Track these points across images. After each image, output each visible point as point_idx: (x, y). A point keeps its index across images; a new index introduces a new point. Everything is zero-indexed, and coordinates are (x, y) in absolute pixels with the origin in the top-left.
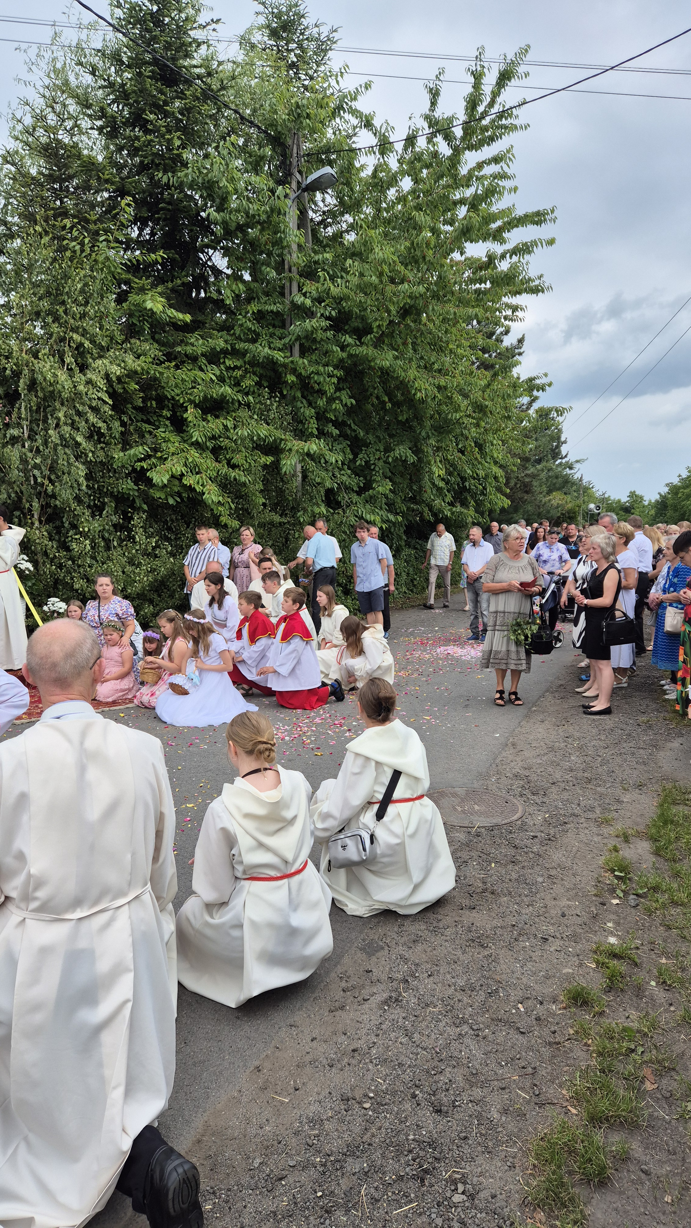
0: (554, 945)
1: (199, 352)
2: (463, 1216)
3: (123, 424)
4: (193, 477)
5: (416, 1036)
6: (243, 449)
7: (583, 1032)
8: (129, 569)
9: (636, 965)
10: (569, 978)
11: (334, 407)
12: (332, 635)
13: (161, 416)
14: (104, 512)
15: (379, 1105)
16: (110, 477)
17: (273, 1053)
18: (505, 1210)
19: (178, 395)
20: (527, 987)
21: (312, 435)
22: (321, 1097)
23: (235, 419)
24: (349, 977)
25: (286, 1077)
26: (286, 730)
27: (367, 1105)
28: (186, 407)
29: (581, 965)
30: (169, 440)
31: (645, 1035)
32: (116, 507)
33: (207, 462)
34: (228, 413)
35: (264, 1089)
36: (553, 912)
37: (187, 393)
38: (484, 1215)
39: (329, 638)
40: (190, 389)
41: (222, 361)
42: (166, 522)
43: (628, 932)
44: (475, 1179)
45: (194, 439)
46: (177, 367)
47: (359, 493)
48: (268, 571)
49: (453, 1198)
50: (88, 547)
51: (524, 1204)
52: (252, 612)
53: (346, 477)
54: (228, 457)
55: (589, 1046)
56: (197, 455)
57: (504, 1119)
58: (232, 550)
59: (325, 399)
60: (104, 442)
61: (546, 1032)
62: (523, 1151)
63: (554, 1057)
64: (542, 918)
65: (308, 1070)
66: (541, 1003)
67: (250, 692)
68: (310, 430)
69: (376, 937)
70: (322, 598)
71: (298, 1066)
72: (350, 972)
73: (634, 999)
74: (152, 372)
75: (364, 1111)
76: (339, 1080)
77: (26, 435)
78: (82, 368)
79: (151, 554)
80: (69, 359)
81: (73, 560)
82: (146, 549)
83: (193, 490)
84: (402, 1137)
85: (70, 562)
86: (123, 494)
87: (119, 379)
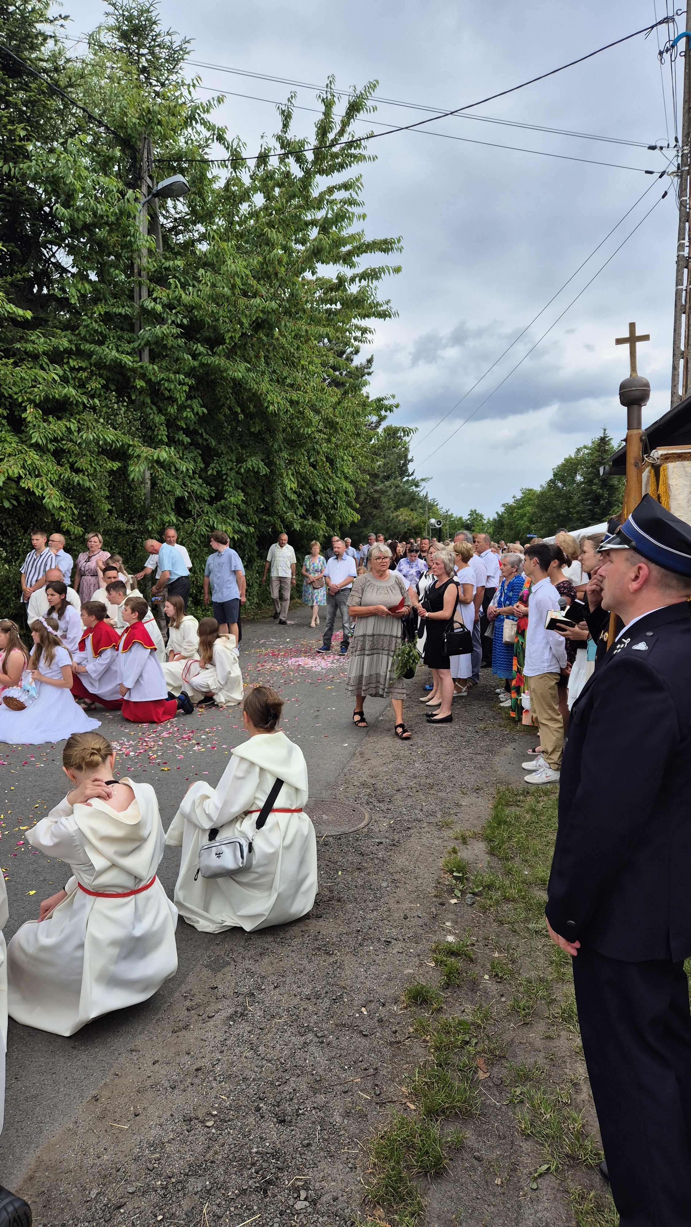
0: (397, 947)
1: (41, 350)
2: (305, 1222)
4: (32, 480)
5: (261, 1049)
6: (88, 453)
7: (422, 1029)
9: (472, 961)
10: (411, 978)
11: (185, 415)
12: (181, 646)
15: (222, 1121)
17: (112, 1080)
18: (346, 1211)
19: (16, 393)
20: (371, 991)
21: (161, 442)
22: (162, 1120)
23: (79, 422)
24: (193, 996)
25: (126, 1104)
26: (131, 746)
27: (210, 1124)
28: (26, 407)
29: (421, 965)
30: (5, 440)
31: (479, 1026)
33: (48, 465)
34: (72, 415)
35: (101, 1118)
36: (396, 915)
37: (26, 392)
38: (326, 1218)
39: (178, 649)
40: (29, 388)
41: (65, 361)
43: (465, 930)
44: (317, 1184)
45: (33, 441)
46: (15, 364)
47: (210, 503)
48: (113, 580)
49: (295, 1206)
51: (364, 1203)
52: (96, 622)
53: (197, 486)
54: (71, 460)
55: (427, 1042)
56: (37, 457)
57: (346, 1121)
58: (75, 557)
59: (175, 407)
61: (388, 1031)
62: (364, 1152)
63: (394, 1056)
64: (386, 922)
65: (150, 1094)
66: (384, 1005)
67: (93, 706)
68: (160, 437)
69: (222, 953)
70: (169, 609)
71: (139, 1091)
72: (195, 991)
73: (470, 993)
75: (206, 1129)
76: (181, 1102)
83: (32, 493)
84: (246, 1150)
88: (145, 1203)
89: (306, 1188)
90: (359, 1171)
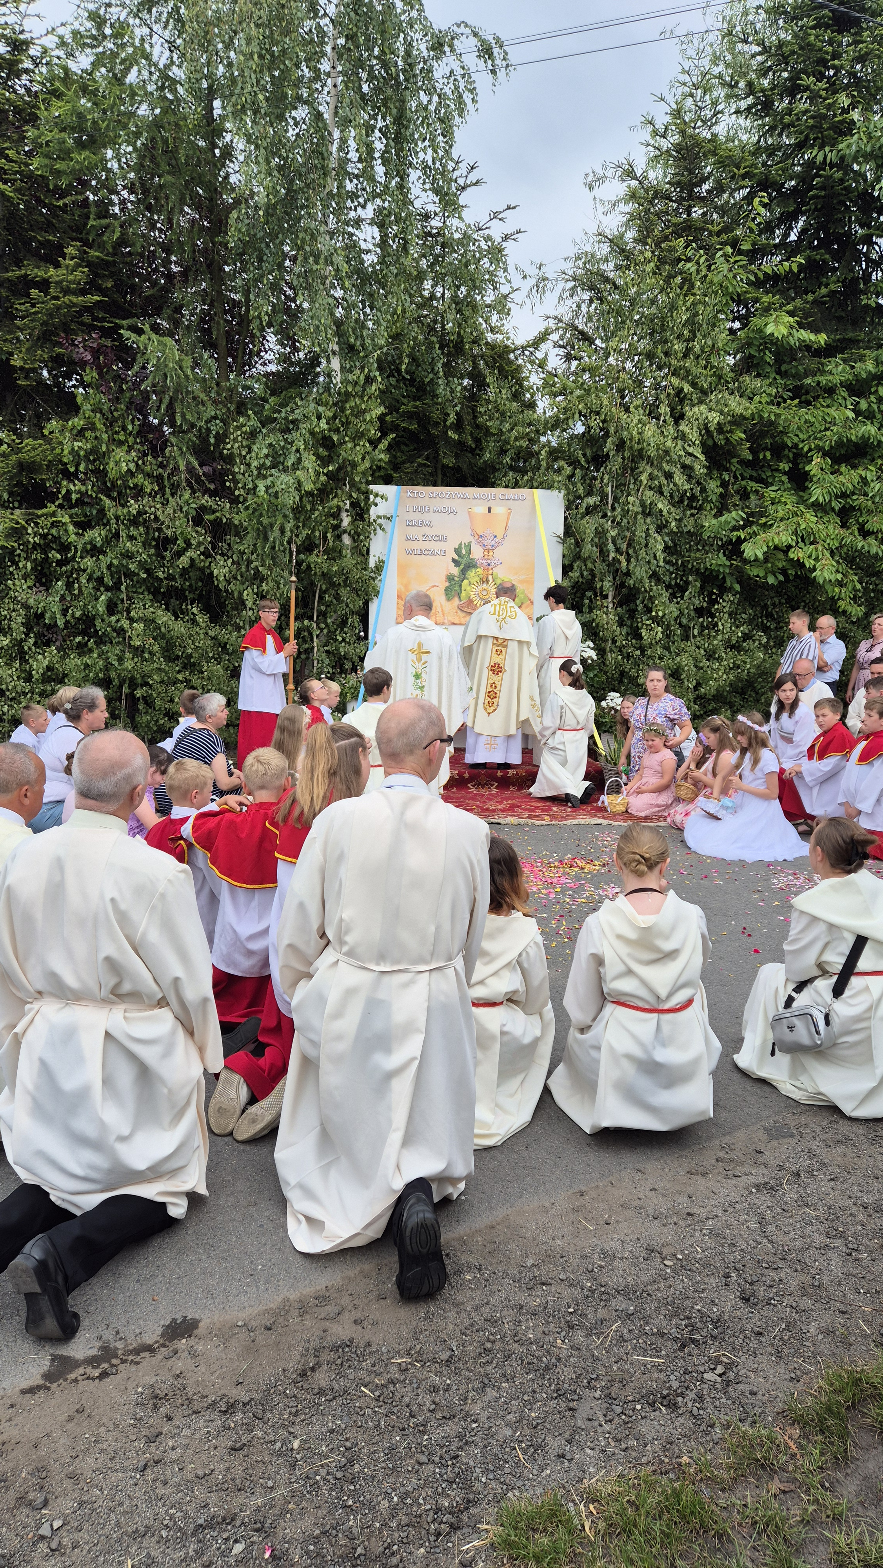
1: (839, 382)
3: (724, 484)
4: (805, 549)
5: (771, 1228)
8: (704, 663)
13: (777, 470)
14: (687, 593)
16: (698, 550)
17: (605, 1185)
18: (756, 1409)
19: (803, 442)
22: (628, 1239)
23: (879, 469)
24: (732, 1149)
25: (604, 1210)
27: (669, 1263)
28: (812, 457)
32: (702, 588)
33: (829, 529)
34: (873, 461)
35: (576, 1211)
37: (816, 438)
41: (873, 390)
42: (765, 606)
44: (744, 1371)
45: (812, 500)
49: (705, 1374)
50: (660, 635)
51: (784, 1414)
54: (861, 520)
57: (821, 1337)
60: (695, 508)
62: (820, 1374)
65: (630, 1213)
69: (793, 1124)
71: (622, 1206)
72: (737, 1146)
74: (766, 415)
75: (662, 1266)
76: (655, 1233)
77: (610, 503)
78: (678, 418)
79: (735, 647)
80: (664, 409)
81: (642, 649)
82: (729, 639)
83: (803, 565)
84: (688, 1303)
85: (638, 652)
86: (712, 571)
87: (720, 428)
88: (567, 1293)
89: (728, 1367)
90: (800, 1386)
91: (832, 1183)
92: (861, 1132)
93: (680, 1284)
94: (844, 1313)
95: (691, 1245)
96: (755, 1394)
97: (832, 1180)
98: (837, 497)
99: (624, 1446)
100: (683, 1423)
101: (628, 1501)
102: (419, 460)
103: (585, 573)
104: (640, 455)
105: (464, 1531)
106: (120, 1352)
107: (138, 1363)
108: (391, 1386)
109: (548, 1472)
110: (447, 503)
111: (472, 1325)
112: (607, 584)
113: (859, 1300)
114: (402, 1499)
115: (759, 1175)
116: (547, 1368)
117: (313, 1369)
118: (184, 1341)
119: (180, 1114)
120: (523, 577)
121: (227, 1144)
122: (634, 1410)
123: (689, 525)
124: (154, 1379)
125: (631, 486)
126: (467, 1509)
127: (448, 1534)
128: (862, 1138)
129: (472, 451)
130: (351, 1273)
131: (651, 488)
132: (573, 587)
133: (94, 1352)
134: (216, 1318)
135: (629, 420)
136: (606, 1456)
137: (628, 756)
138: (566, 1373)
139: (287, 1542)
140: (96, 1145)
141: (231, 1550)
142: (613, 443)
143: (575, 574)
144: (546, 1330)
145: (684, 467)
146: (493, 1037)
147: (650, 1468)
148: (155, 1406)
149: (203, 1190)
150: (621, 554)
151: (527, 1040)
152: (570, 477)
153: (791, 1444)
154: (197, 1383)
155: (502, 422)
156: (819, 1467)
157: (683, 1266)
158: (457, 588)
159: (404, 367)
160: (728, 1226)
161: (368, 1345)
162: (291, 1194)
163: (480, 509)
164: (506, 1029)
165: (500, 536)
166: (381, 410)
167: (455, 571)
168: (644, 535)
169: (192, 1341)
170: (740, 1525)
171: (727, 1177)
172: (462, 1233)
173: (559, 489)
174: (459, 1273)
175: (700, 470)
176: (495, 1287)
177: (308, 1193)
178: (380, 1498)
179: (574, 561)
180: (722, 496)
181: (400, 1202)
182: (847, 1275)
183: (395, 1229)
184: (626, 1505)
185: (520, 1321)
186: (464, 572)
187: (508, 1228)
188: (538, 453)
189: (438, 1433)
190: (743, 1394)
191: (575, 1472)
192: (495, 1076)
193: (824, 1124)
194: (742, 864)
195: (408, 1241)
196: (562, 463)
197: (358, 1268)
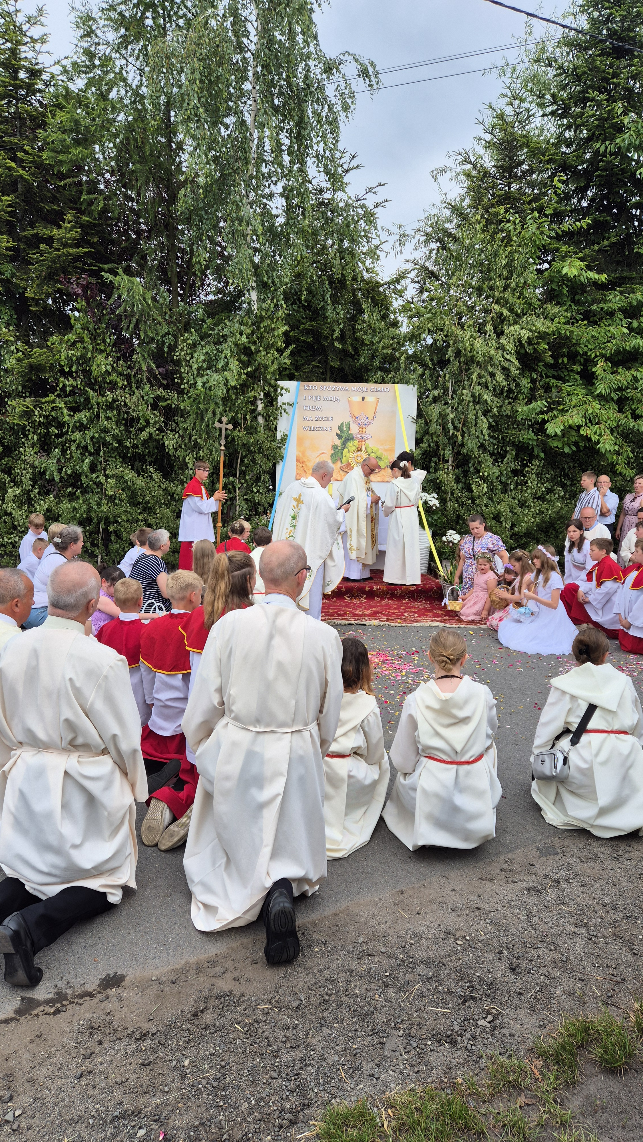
1: (617, 308)
3: (533, 381)
4: (592, 428)
5: (535, 920)
8: (518, 510)
13: (572, 371)
14: (505, 459)
16: (514, 428)
17: (420, 887)
19: (591, 350)
22: (432, 925)
24: (512, 863)
25: (417, 904)
27: (459, 942)
28: (598, 361)
30: (573, 393)
32: (517, 455)
33: (609, 413)
35: (397, 904)
37: (600, 348)
40: (604, 343)
41: (642, 313)
42: (563, 469)
44: (507, 1019)
45: (597, 392)
46: (593, 323)
49: (479, 1021)
50: (485, 489)
51: (531, 1050)
54: (633, 407)
56: (598, 406)
57: (564, 997)
58: (622, 497)
60: (512, 398)
65: (435, 907)
69: (558, 845)
71: (430, 901)
72: (517, 861)
74: (563, 332)
75: (455, 945)
76: (451, 921)
77: (450, 394)
78: (499, 334)
79: (541, 498)
80: (489, 327)
81: (473, 499)
82: (536, 493)
83: (590, 439)
84: (471, 971)
85: (470, 502)
86: (524, 443)
87: (530, 341)
88: (385, 962)
89: (496, 1017)
90: (546, 1031)
91: (583, 888)
92: (607, 852)
93: (468, 957)
94: (583, 980)
95: (477, 931)
96: (513, 1036)
97: (582, 886)
98: (615, 390)
99: (416, 1069)
100: (460, 1054)
101: (416, 1108)
102: (313, 363)
103: (432, 444)
104: (472, 360)
105: (299, 1125)
106: (69, 997)
107: (81, 1004)
108: (256, 1025)
109: (361, 1086)
110: (333, 394)
111: (316, 983)
112: (447, 452)
113: (594, 972)
114: (258, 1102)
115: (530, 882)
116: (367, 1015)
117: (202, 1011)
118: (114, 990)
119: (116, 831)
120: (387, 447)
121: (153, 852)
122: (425, 1045)
123: (507, 410)
124: (91, 1016)
125: (466, 383)
126: (302, 1110)
127: (288, 1127)
128: (607, 856)
129: (352, 357)
130: (234, 945)
131: (479, 384)
132: (423, 454)
133: (51, 996)
134: (137, 974)
135: (463, 336)
136: (403, 1076)
137: (461, 578)
138: (380, 1018)
139: (176, 1130)
140: (57, 851)
141: (136, 1134)
142: (452, 351)
143: (424, 445)
144: (368, 988)
145: (504, 369)
146: (342, 780)
147: (433, 1085)
148: (91, 1034)
149: (133, 885)
150: (458, 431)
151: (367, 782)
152: (422, 376)
153: (536, 1071)
154: (121, 1019)
155: (373, 336)
156: (553, 1088)
157: (470, 945)
158: (339, 455)
159: (303, 297)
160: (505, 917)
161: (243, 995)
162: (196, 889)
163: (357, 398)
164: (352, 774)
165: (371, 418)
166: (286, 328)
167: (338, 442)
168: (474, 417)
169: (120, 990)
170: (494, 1127)
171: (507, 882)
172: (315, 918)
173: (413, 384)
174: (310, 946)
175: (514, 372)
176: (335, 957)
177: (208, 888)
178: (242, 1101)
179: (424, 435)
180: (531, 389)
181: (269, 894)
182: (588, 954)
183: (265, 914)
184: (414, 1111)
185: (350, 981)
186: (344, 443)
187: (348, 916)
188: (399, 358)
189: (286, 1057)
190: (504, 1035)
191: (380, 1087)
192: (343, 808)
193: (581, 846)
194: (539, 656)
195: (272, 923)
196: (416, 365)
197: (240, 942)
